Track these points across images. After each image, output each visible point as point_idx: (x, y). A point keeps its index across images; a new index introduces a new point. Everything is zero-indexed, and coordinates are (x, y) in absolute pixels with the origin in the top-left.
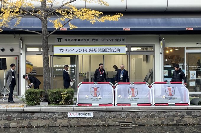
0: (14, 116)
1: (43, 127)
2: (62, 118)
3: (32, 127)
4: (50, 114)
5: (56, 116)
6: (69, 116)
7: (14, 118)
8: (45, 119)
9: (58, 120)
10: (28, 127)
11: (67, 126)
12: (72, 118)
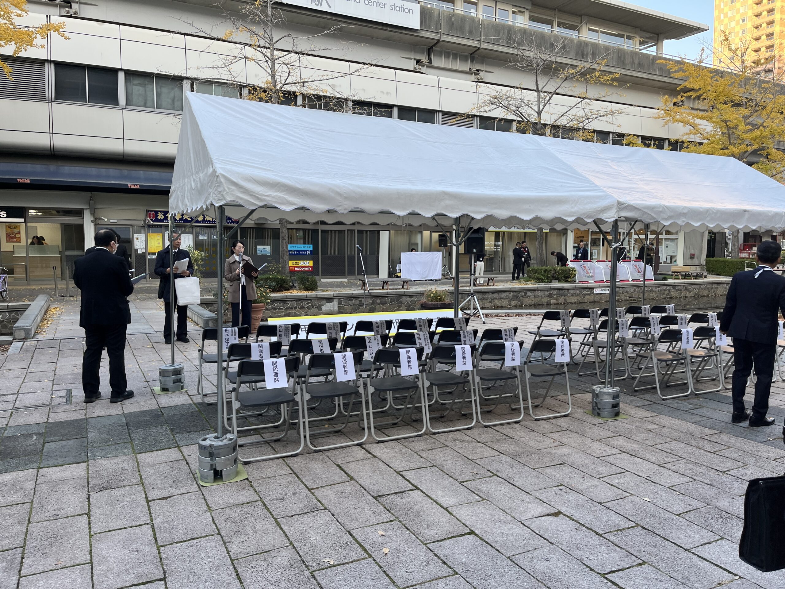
0: (555, 292)
1: (575, 303)
2: (589, 295)
3: (567, 303)
4: (580, 290)
5: (585, 292)
6: (595, 293)
7: (554, 295)
8: (577, 295)
9: (587, 297)
10: (564, 303)
11: (593, 302)
12: (597, 294)
